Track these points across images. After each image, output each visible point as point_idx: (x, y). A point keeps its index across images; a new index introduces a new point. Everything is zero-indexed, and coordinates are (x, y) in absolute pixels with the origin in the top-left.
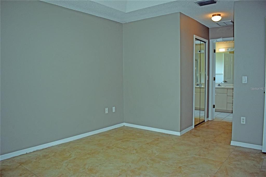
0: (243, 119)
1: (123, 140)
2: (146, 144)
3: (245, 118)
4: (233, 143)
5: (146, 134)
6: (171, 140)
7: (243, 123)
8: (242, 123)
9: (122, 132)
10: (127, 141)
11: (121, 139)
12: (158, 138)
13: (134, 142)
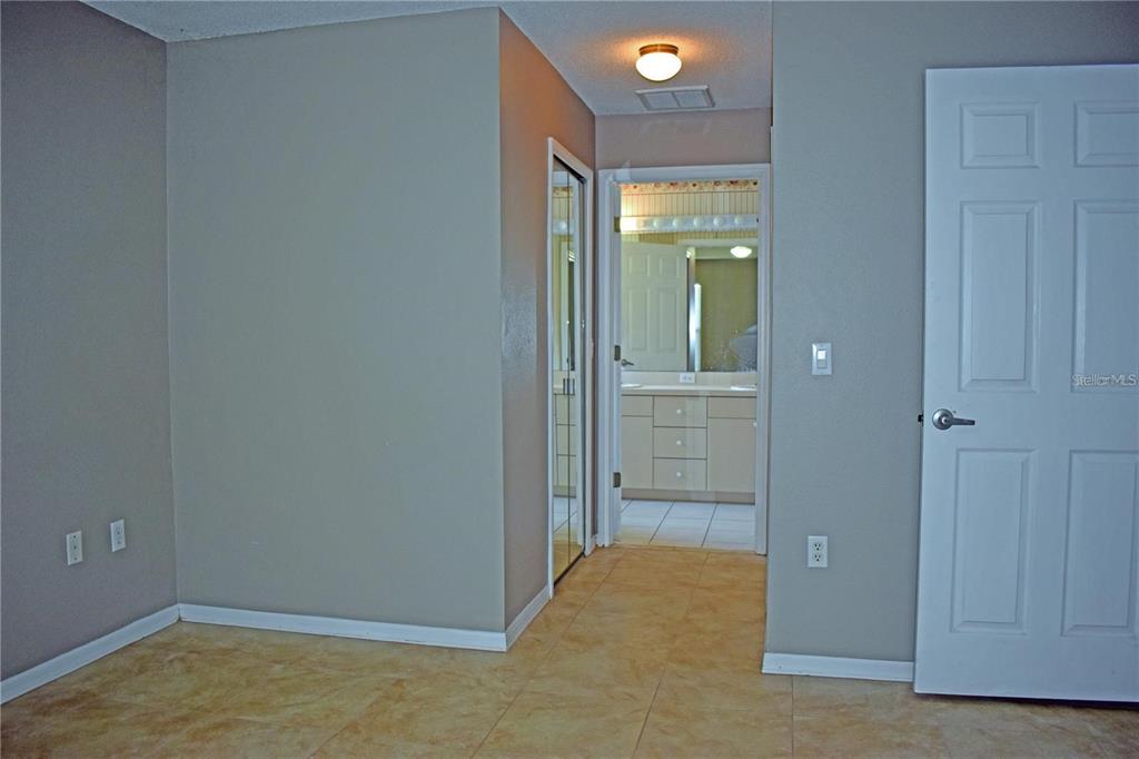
0: (818, 546)
1: (200, 724)
2: (347, 734)
3: (824, 539)
4: (772, 663)
5: (324, 664)
6: (473, 683)
7: (817, 564)
8: (812, 563)
9: (178, 666)
10: (226, 725)
11: (185, 719)
12: (399, 682)
13: (267, 725)
